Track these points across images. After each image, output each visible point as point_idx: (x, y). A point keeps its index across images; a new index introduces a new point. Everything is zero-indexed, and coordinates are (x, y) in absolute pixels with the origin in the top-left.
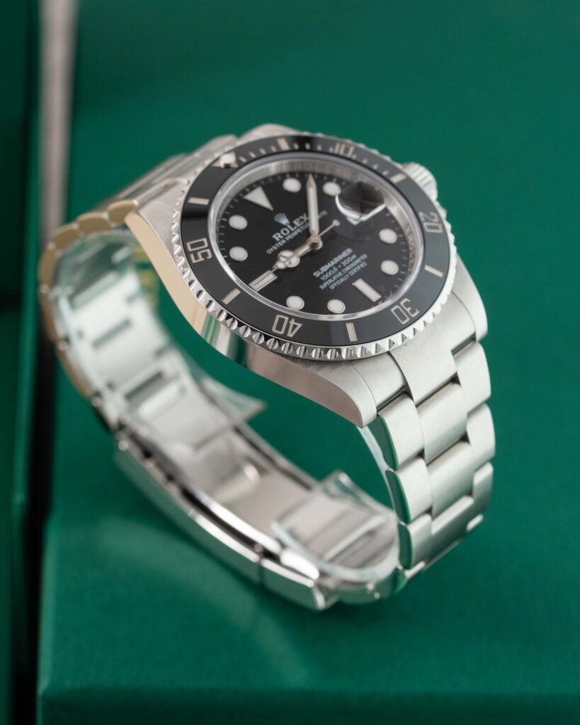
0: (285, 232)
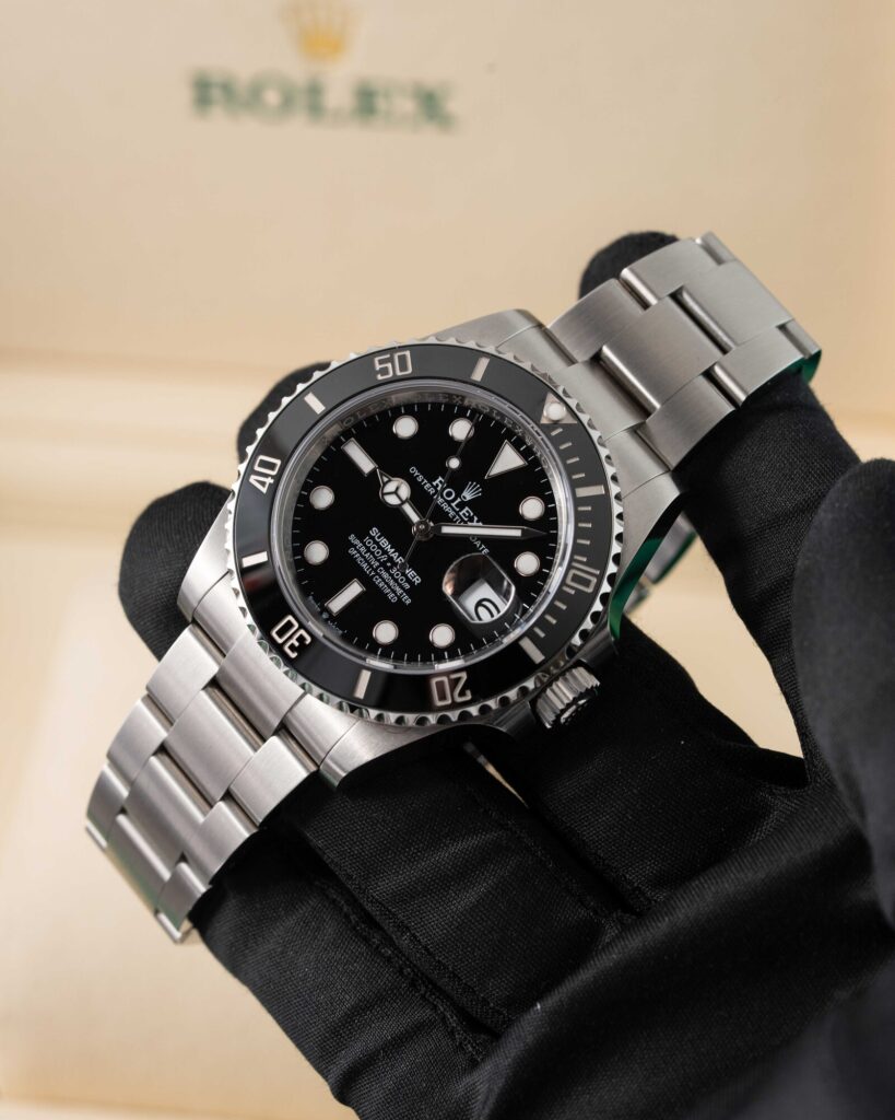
0: (449, 494)
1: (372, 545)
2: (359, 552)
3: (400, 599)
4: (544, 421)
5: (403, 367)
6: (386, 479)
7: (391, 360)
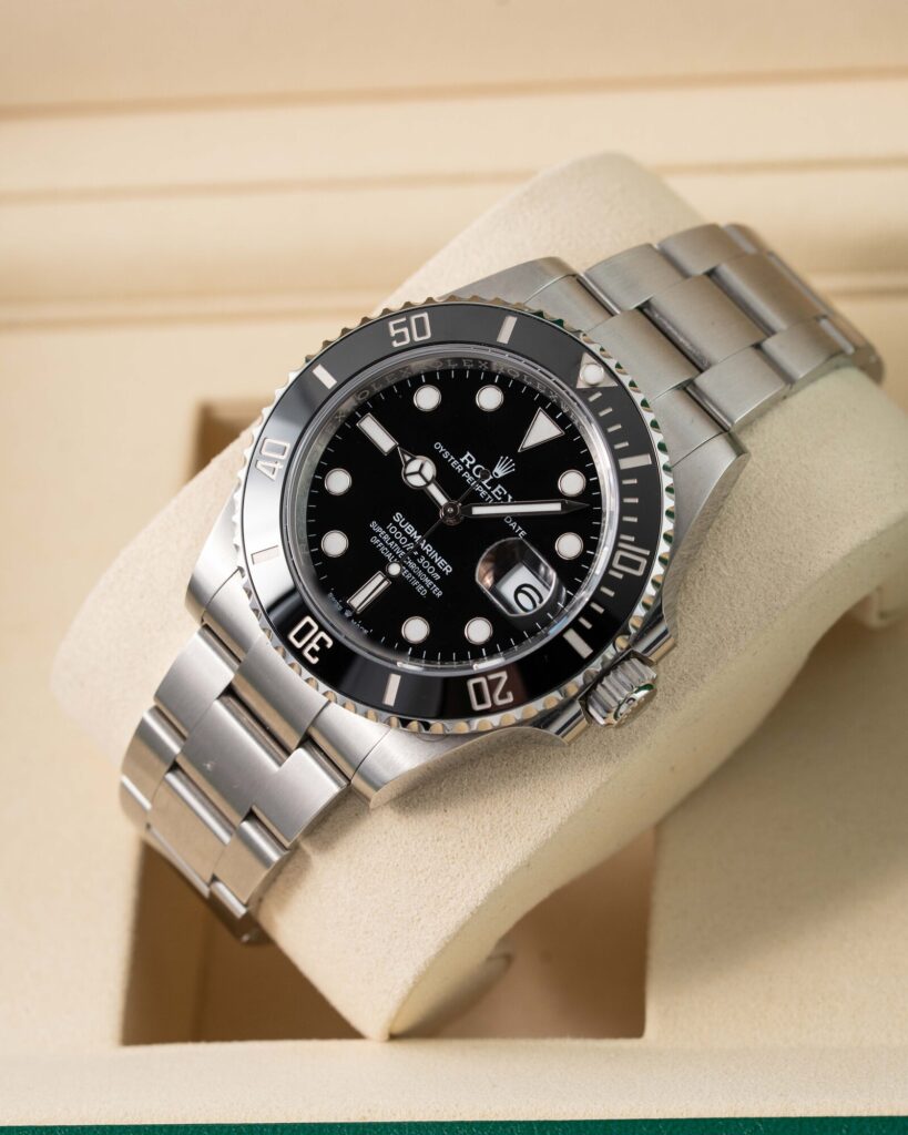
0: (479, 471)
1: (396, 532)
2: (382, 541)
3: (429, 592)
4: (581, 385)
5: (421, 332)
6: (408, 458)
7: (407, 324)
